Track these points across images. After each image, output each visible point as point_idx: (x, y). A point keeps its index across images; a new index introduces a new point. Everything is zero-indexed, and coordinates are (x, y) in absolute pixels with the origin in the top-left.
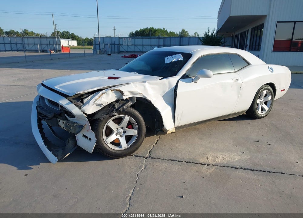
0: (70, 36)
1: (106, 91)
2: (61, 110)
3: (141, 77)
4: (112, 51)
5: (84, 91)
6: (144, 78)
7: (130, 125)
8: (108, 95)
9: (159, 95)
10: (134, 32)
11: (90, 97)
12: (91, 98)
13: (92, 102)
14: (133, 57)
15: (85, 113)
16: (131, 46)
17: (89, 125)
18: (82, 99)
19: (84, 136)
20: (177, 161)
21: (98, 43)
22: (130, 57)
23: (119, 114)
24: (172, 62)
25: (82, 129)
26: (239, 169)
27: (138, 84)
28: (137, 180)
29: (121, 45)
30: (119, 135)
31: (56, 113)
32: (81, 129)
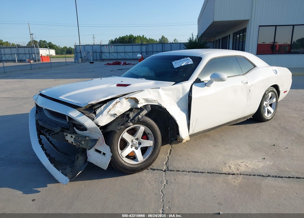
0: (48, 45)
1: (120, 99)
2: (69, 123)
3: (151, 83)
4: (94, 59)
5: (97, 100)
6: (156, 83)
7: (145, 136)
8: (122, 103)
9: (173, 102)
10: (114, 39)
11: (102, 107)
12: (104, 108)
13: (105, 112)
14: (117, 64)
15: (99, 125)
16: (113, 53)
17: (102, 138)
18: (95, 109)
19: (97, 151)
20: (198, 172)
21: (79, 51)
22: (113, 64)
23: (134, 124)
24: (181, 66)
25: (96, 143)
26: (266, 177)
27: (151, 91)
28: (163, 197)
29: (103, 52)
30: (134, 148)
31: (63, 127)
32: (94, 143)
